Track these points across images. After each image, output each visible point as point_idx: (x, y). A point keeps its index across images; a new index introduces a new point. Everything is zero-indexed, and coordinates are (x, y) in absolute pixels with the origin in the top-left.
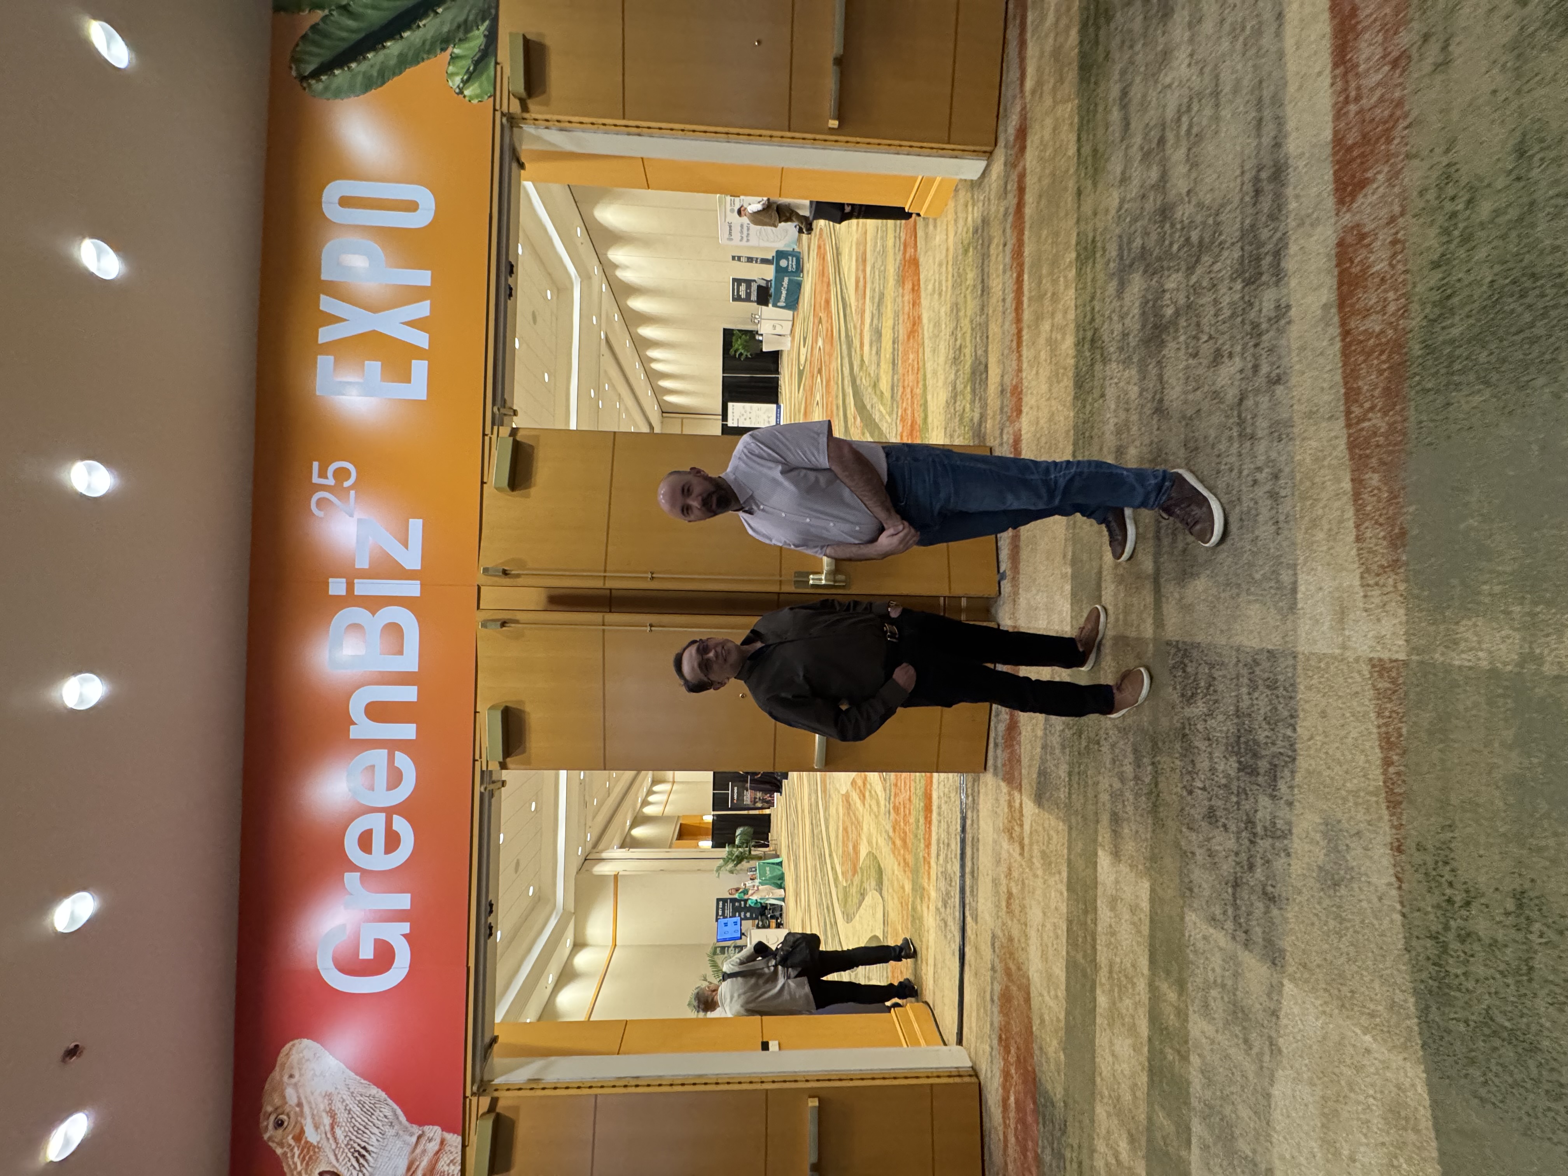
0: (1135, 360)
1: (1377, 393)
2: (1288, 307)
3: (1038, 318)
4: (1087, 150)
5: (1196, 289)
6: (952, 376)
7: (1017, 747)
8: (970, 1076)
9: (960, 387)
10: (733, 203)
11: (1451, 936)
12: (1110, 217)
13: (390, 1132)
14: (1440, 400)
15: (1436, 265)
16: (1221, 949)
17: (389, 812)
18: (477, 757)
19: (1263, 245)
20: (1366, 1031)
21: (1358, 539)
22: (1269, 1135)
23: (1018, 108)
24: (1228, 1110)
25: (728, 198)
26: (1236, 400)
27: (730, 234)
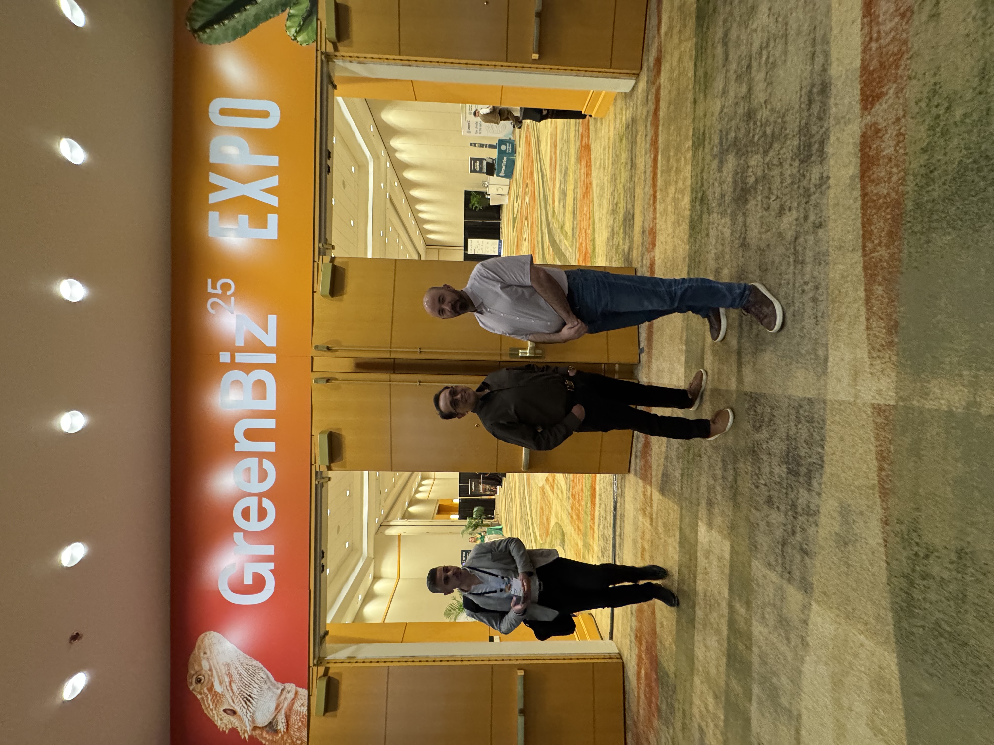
0: (729, 212)
1: (883, 234)
2: (828, 178)
3: (667, 184)
4: (700, 73)
5: (769, 166)
6: (612, 222)
7: (649, 458)
8: (617, 658)
9: (616, 229)
10: (470, 108)
11: (916, 575)
12: (714, 118)
13: (265, 687)
14: (924, 238)
15: (924, 150)
16: (773, 583)
17: (260, 496)
18: (313, 463)
19: (812, 136)
20: (861, 632)
21: (867, 329)
22: (800, 695)
23: (656, 45)
24: (774, 680)
25: (468, 105)
26: (793, 238)
27: (469, 129)
